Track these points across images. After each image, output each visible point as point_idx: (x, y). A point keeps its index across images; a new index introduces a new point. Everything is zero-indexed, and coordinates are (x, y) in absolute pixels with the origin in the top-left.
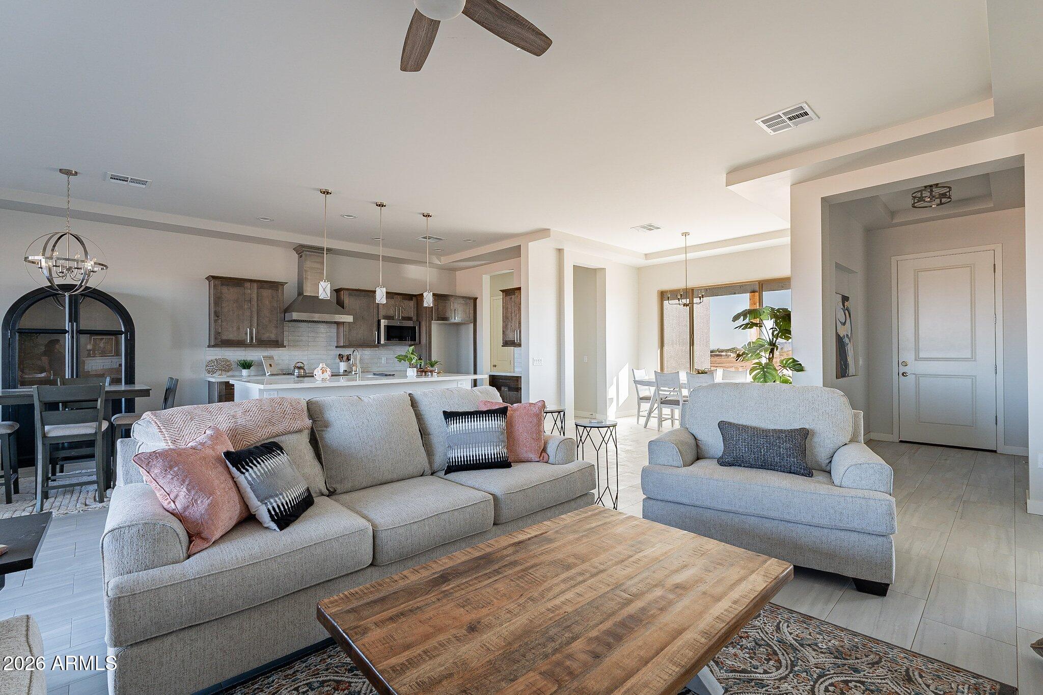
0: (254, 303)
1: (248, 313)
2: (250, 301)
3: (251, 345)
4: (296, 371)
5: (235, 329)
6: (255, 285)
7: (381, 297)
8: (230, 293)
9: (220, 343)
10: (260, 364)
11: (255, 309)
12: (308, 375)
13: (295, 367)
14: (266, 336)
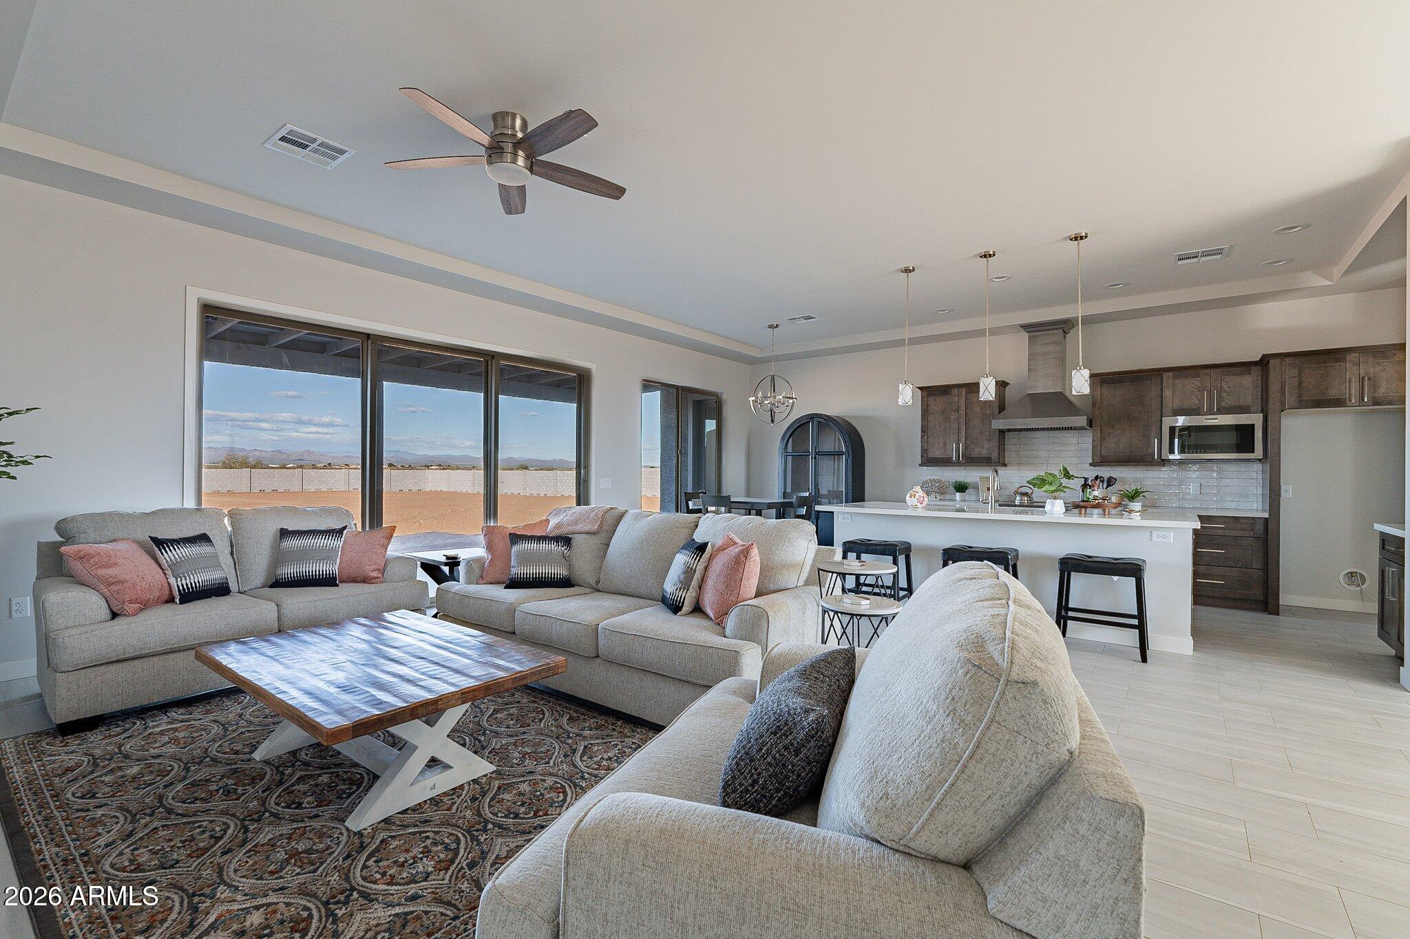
0: (963, 412)
1: (955, 426)
2: (958, 410)
3: (958, 464)
4: (1017, 498)
5: (941, 444)
6: (963, 391)
7: (988, 391)
8: (937, 403)
9: (926, 462)
10: (976, 488)
11: (963, 420)
12: (1035, 504)
13: (1016, 493)
14: (976, 452)
